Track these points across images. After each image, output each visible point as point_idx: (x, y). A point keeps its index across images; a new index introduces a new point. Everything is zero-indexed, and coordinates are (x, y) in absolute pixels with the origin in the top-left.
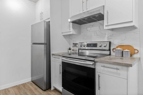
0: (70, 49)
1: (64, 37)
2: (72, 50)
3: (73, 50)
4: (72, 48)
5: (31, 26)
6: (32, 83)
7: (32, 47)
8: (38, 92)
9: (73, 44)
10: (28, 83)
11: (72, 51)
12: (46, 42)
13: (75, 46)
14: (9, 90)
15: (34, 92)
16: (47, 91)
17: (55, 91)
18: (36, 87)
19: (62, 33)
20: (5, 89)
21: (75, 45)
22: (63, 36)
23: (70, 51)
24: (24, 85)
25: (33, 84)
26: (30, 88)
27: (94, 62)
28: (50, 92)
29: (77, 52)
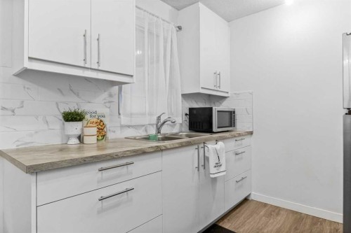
14: (282, 212)
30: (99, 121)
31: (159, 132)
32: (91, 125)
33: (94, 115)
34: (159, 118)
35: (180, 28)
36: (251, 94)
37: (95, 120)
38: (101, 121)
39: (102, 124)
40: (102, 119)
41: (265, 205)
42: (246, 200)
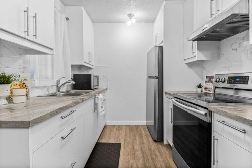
0: (199, 86)
1: (189, 66)
2: (203, 88)
3: (205, 88)
4: (204, 85)
5: (146, 54)
6: (146, 127)
7: (147, 82)
8: (148, 140)
9: (207, 77)
10: (142, 126)
11: (204, 91)
12: (157, 75)
13: (209, 81)
14: (123, 127)
15: (142, 138)
16: (159, 143)
17: (169, 147)
18: (148, 133)
19: (185, 60)
20: (120, 126)
21: (209, 79)
22: (187, 64)
23: (199, 90)
24: (137, 127)
25: (147, 129)
26: (141, 132)
27: (206, 111)
28: (161, 145)
29: (212, 92)
30: (22, 83)
31: (59, 91)
32: (15, 87)
33: (17, 78)
34: (59, 81)
35: (67, 19)
36: (106, 67)
37: (18, 83)
38: (24, 83)
39: (24, 86)
40: (25, 82)
41: (114, 126)
42: (105, 126)
